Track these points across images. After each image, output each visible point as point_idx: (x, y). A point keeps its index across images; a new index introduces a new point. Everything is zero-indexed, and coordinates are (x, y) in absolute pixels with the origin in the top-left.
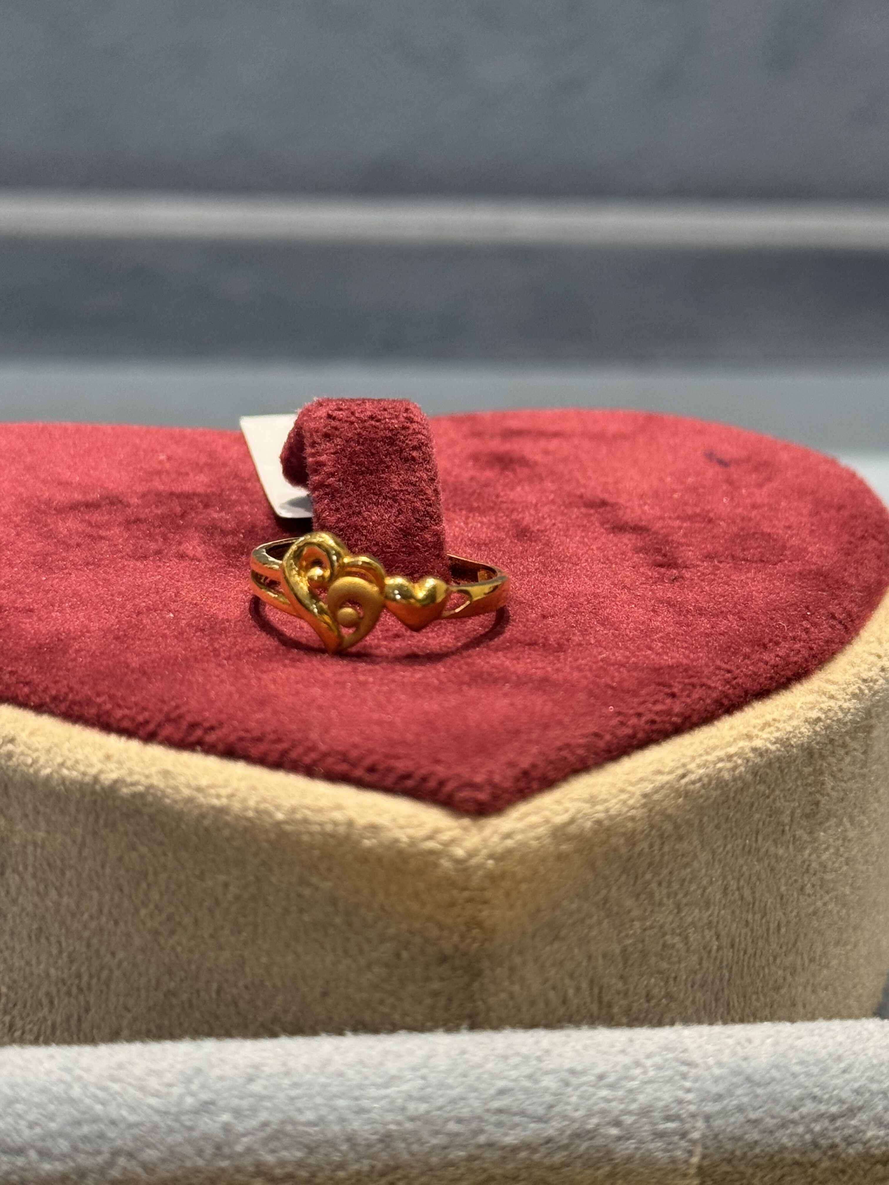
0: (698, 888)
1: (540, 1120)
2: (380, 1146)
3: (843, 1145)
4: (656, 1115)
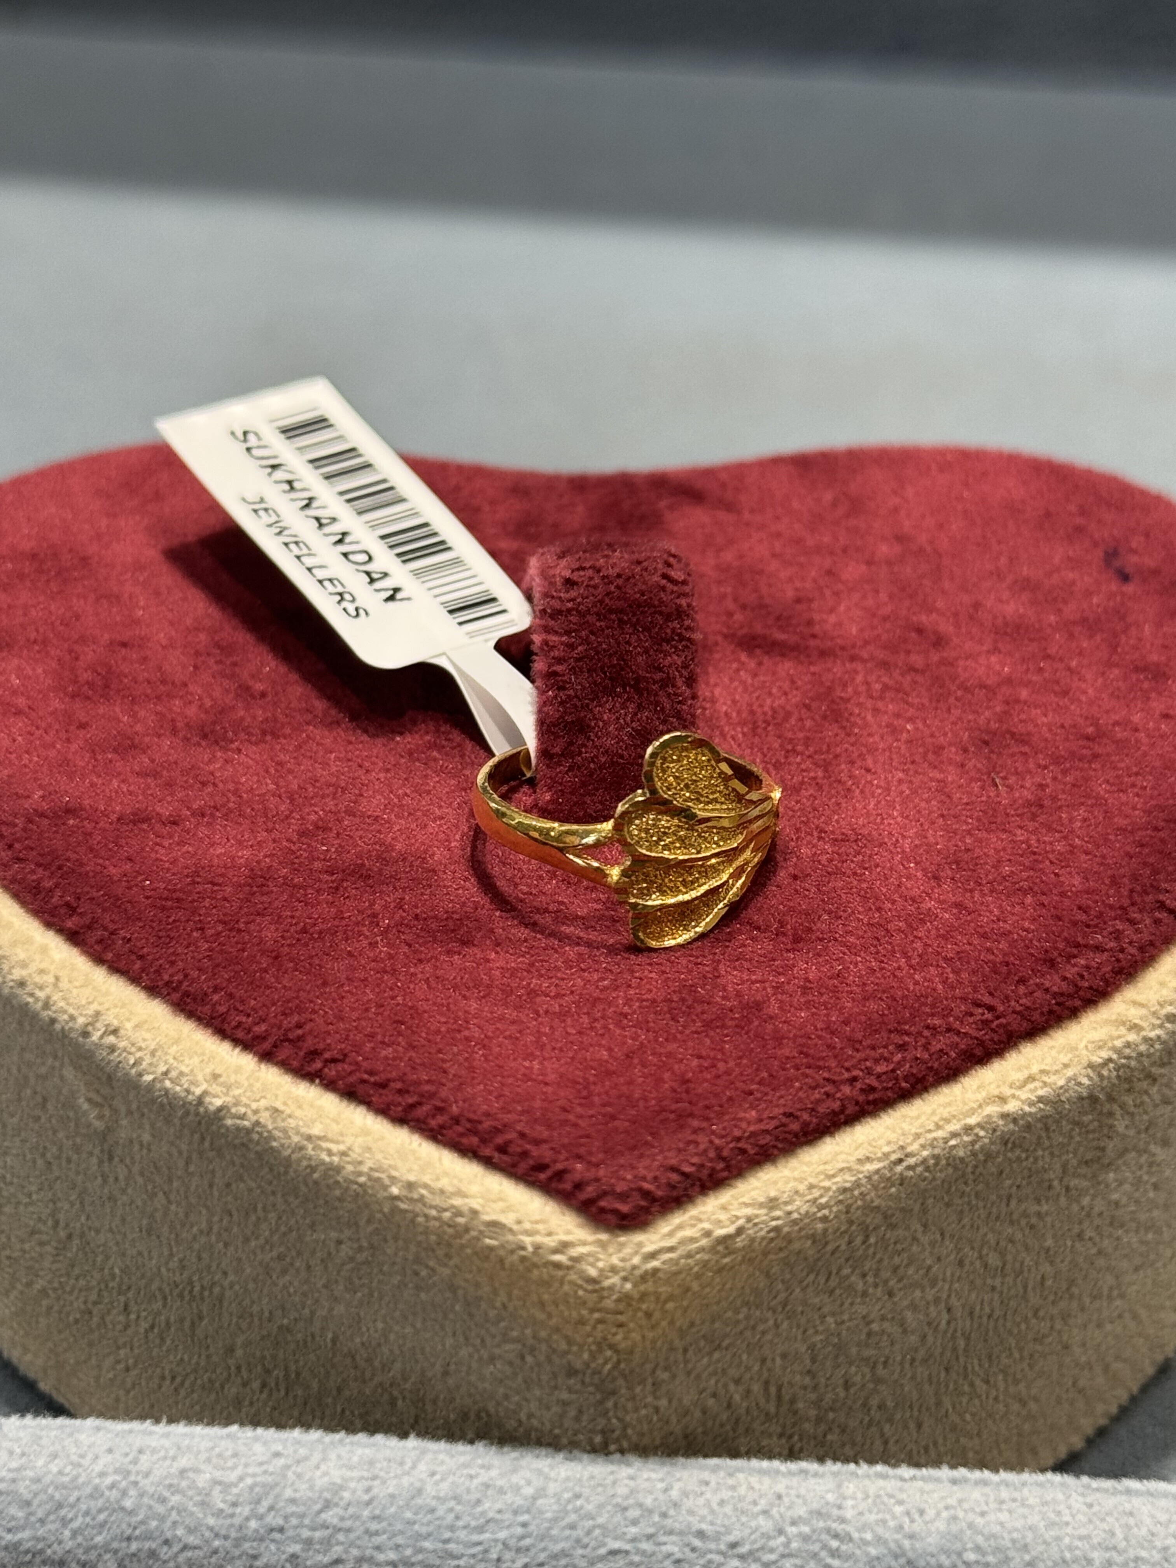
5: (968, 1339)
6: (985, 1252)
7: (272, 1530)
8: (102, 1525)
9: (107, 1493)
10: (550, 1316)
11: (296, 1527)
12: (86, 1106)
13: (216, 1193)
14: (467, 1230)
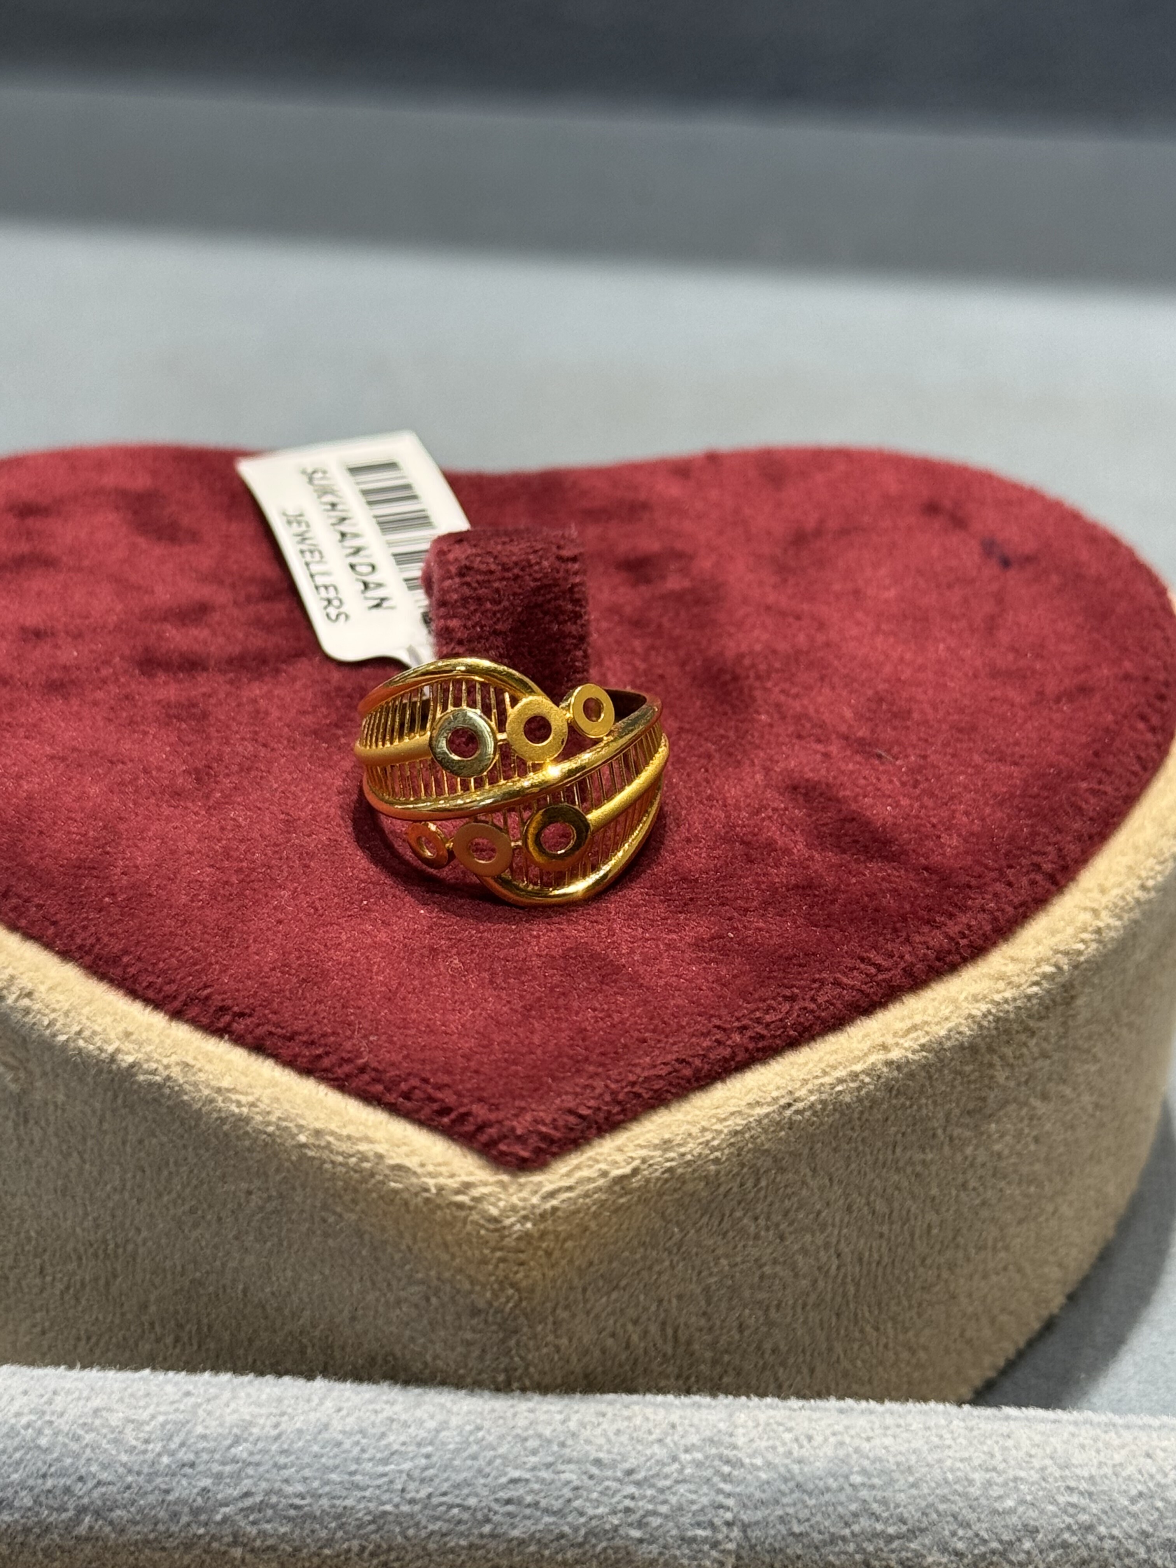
0: (810, 1213)
1: (554, 1513)
2: (372, 1527)
4: (686, 1520)
5: (857, 1285)
6: (872, 1198)
7: (184, 1465)
8: (18, 1463)
9: (23, 1432)
10: (453, 1257)
11: (207, 1462)
13: (129, 1150)
14: (372, 1175)
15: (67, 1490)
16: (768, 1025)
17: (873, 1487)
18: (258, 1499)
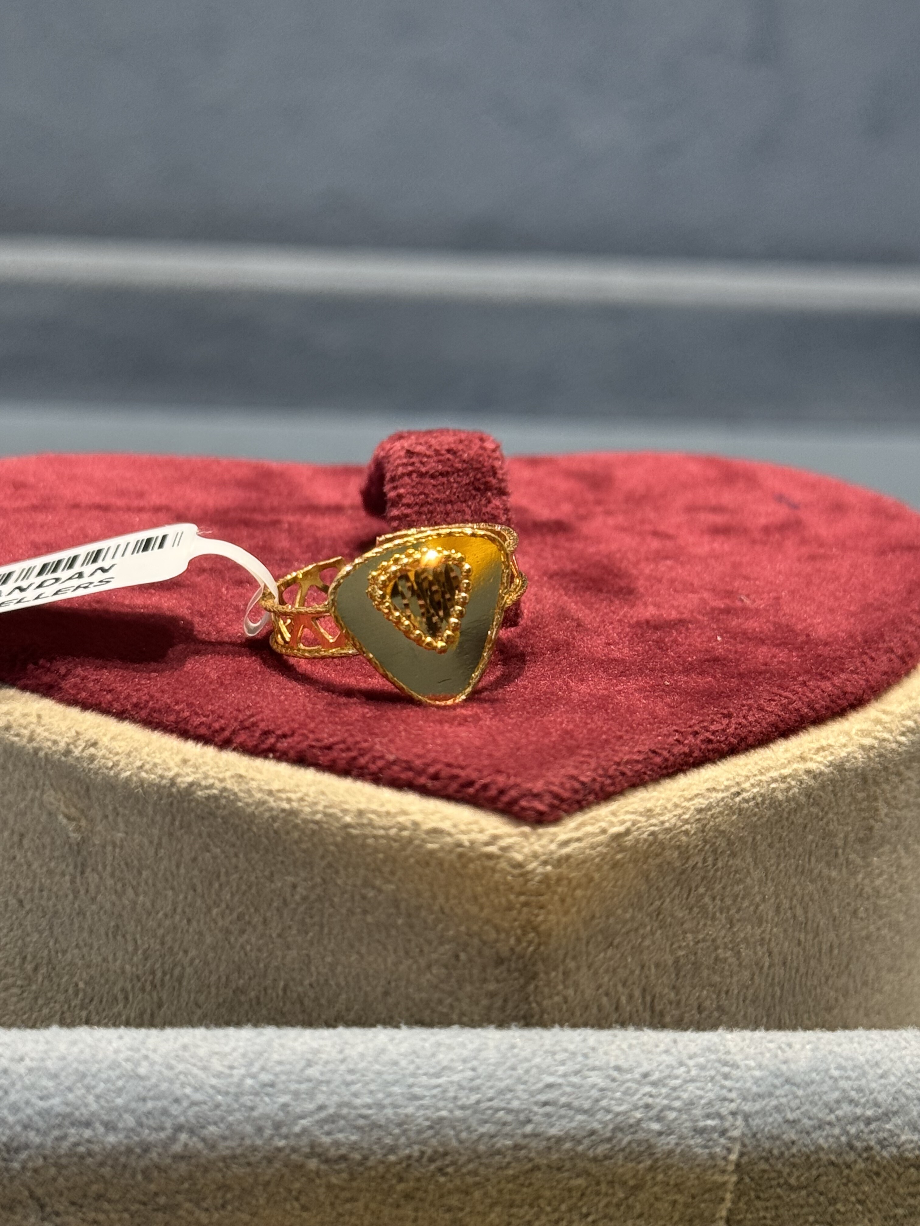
0: (751, 904)
1: (585, 1112)
2: (430, 1132)
3: (878, 1148)
4: (697, 1112)
5: (782, 988)
6: (795, 902)
7: (265, 1085)
8: (121, 1089)
9: (124, 1063)
10: (482, 908)
11: (284, 1082)
12: (65, 821)
13: (182, 871)
14: (410, 840)
15: (165, 1112)
16: (713, 733)
17: (848, 1078)
18: (331, 1111)
